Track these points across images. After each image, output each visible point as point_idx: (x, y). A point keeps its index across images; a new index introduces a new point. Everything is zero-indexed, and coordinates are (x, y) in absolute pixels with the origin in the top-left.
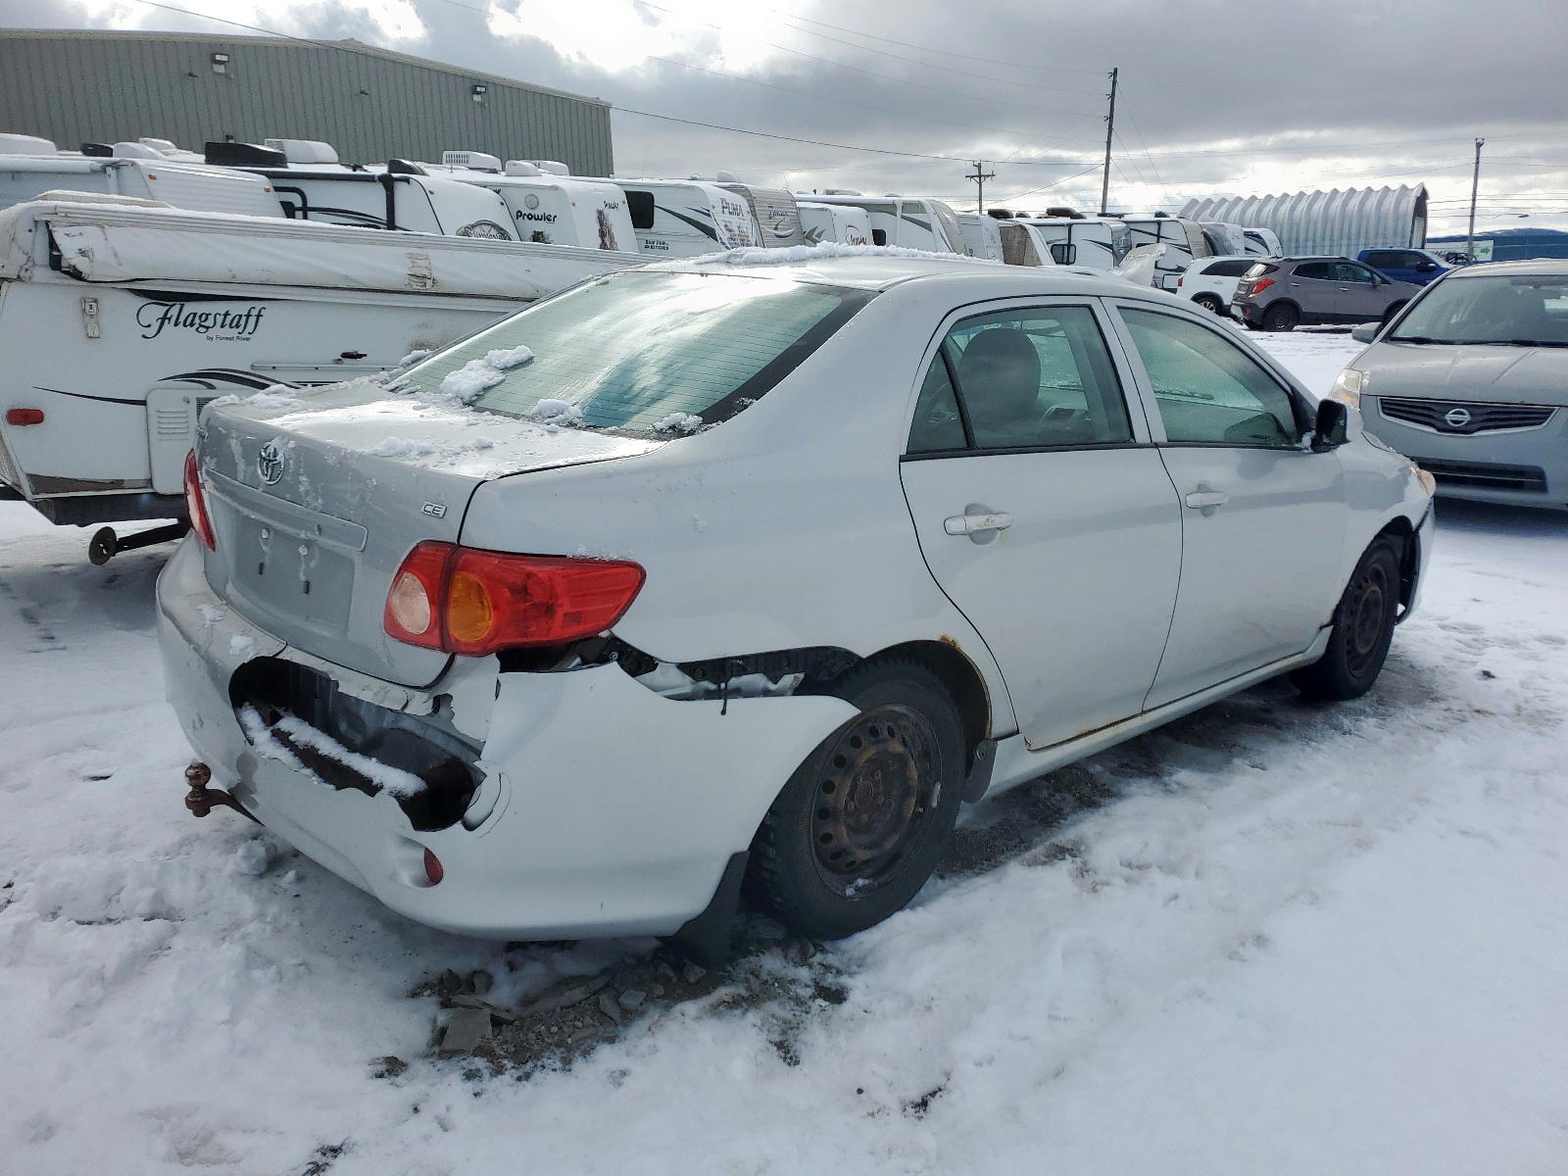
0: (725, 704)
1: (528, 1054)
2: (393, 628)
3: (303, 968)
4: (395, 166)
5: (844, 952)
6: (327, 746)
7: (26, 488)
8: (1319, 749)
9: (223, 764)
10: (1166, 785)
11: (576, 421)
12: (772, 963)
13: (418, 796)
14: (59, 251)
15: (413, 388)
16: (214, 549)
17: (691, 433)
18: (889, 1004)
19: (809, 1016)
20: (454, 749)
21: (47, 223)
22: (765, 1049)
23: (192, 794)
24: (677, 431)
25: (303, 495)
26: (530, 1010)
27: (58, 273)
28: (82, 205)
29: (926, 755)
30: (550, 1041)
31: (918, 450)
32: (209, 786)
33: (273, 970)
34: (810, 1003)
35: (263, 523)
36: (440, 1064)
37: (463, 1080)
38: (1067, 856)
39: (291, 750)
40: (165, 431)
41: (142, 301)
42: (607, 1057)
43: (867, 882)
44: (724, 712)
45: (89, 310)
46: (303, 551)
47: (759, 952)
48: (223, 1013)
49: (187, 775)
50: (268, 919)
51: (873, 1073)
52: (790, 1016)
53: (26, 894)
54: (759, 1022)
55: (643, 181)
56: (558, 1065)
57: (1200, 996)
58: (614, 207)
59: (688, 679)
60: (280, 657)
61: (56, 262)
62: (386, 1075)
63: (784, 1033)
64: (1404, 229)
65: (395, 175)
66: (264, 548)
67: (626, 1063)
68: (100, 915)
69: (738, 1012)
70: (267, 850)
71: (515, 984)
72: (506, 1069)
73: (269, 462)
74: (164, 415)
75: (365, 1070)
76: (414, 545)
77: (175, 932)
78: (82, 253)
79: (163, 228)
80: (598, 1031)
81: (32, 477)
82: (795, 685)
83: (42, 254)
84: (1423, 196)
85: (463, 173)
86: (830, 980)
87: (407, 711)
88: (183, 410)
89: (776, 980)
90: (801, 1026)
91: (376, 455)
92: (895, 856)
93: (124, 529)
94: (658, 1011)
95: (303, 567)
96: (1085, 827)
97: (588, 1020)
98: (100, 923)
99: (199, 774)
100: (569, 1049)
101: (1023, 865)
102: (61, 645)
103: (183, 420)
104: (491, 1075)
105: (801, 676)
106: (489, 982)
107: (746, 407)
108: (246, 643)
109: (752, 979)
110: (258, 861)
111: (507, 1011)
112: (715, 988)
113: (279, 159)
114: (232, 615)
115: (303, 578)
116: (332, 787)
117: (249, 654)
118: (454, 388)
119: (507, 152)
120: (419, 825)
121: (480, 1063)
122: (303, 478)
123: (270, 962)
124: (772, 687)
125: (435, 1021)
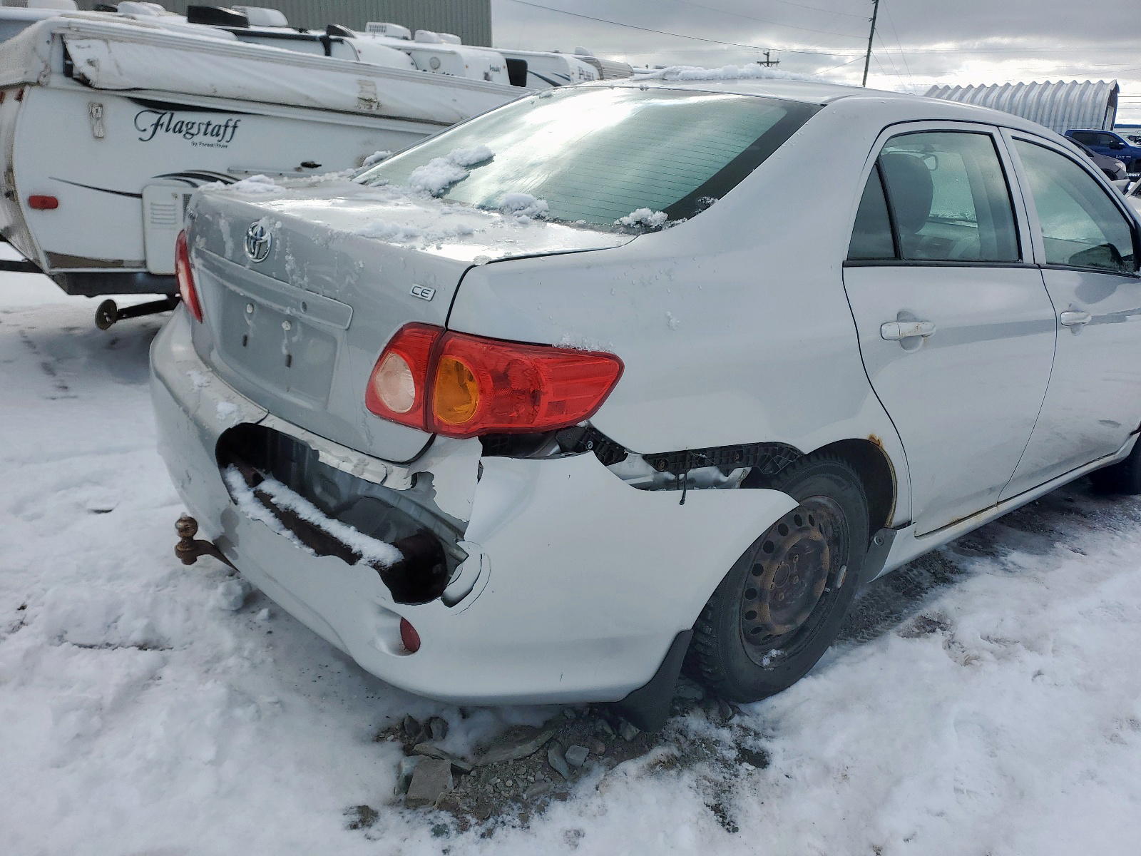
0: (684, 494)
1: (489, 810)
2: (375, 404)
3: (277, 706)
4: (332, 30)
5: (758, 715)
6: (306, 511)
7: (44, 263)
8: (1125, 537)
9: (209, 518)
10: (1003, 564)
11: (543, 214)
12: (696, 723)
13: (396, 567)
14: (71, 60)
15: (381, 181)
16: (202, 322)
17: (658, 229)
18: (808, 770)
19: (739, 780)
20: (427, 521)
21: (62, 36)
22: (704, 813)
23: (181, 544)
24: (645, 227)
25: (288, 273)
26: (483, 758)
27: (69, 80)
28: (91, 22)
29: (835, 541)
30: (507, 795)
31: (855, 259)
32: (196, 538)
33: (252, 709)
34: (737, 766)
35: (247, 298)
36: (408, 815)
37: (432, 837)
38: (938, 630)
39: (272, 512)
40: (158, 221)
41: (140, 108)
42: (561, 815)
43: (779, 652)
44: (682, 502)
45: (96, 113)
46: (286, 326)
47: (684, 712)
48: (208, 753)
49: (177, 528)
50: (246, 653)
51: (809, 845)
52: (720, 779)
53: (37, 618)
54: (694, 784)
55: (519, 52)
56: (517, 822)
57: (1092, 778)
58: (497, 70)
59: (651, 469)
60: (261, 424)
61: (68, 70)
62: (360, 825)
63: (717, 796)
64: (1099, 115)
65: (332, 37)
66: (248, 322)
67: (581, 823)
68: (101, 639)
69: (673, 772)
70: (244, 588)
71: (467, 734)
72: (471, 825)
73: (256, 242)
74: (158, 207)
75: (339, 822)
76: (400, 326)
77: (165, 662)
78: (91, 63)
79: (157, 44)
80: (549, 786)
81: (49, 254)
82: (744, 476)
83: (57, 64)
84: (1116, 89)
85: (381, 39)
86: (749, 742)
87: (385, 485)
88: (169, 203)
89: (703, 741)
90: (732, 789)
91: (363, 235)
92: (802, 629)
93: (124, 301)
94: (602, 769)
95: (285, 341)
96: (944, 602)
97: (540, 775)
98: (100, 647)
99: (187, 527)
100: (526, 806)
101: (899, 635)
102: (72, 394)
103: (172, 213)
104: (458, 832)
105: (749, 469)
106: (445, 731)
107: (708, 206)
108: (232, 409)
109: (682, 739)
110: (235, 598)
111: (463, 759)
112: (650, 748)
113: (242, 21)
114: (218, 383)
115: (285, 352)
116: (311, 550)
117: (234, 419)
118: (423, 181)
119: (414, 26)
120: (399, 598)
121: (445, 818)
122: (290, 258)
123: (250, 701)
124: (724, 479)
125: (399, 767)
